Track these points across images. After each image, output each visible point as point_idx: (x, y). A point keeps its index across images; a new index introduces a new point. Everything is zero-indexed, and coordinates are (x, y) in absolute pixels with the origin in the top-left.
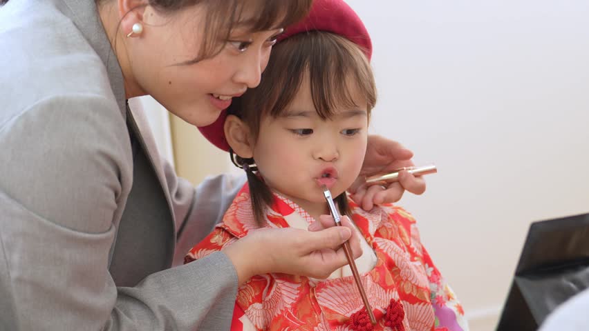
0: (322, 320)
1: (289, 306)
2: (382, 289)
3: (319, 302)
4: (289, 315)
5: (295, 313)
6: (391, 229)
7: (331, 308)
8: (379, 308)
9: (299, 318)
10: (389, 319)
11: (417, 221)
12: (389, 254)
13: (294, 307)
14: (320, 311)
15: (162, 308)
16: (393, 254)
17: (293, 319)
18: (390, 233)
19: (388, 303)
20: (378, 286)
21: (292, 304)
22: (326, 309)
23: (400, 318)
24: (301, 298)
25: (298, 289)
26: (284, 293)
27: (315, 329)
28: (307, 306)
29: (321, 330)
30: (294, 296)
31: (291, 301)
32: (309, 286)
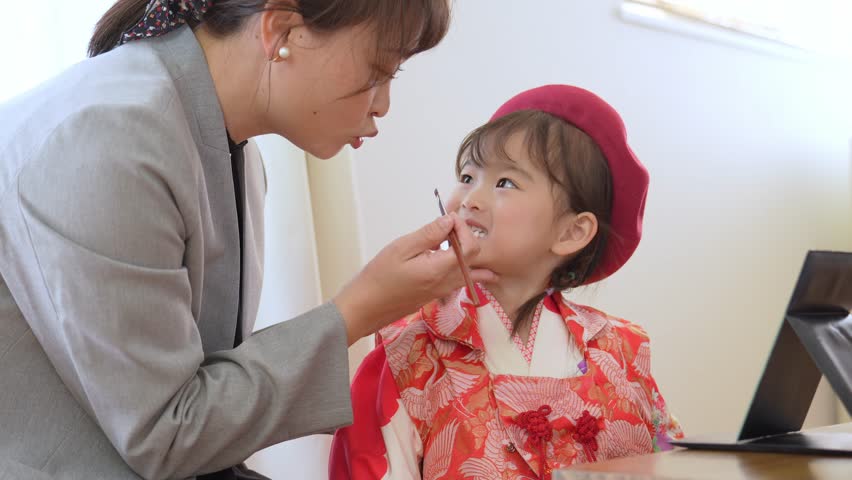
0: (496, 415)
1: (459, 396)
2: (580, 399)
3: (497, 397)
4: (459, 406)
5: (465, 404)
6: (611, 340)
7: (507, 403)
8: (569, 417)
9: (469, 409)
10: (578, 431)
11: (651, 340)
12: (601, 368)
13: (465, 397)
14: (496, 407)
15: (255, 364)
16: (607, 367)
17: (463, 410)
18: (610, 343)
20: (576, 395)
21: (463, 394)
22: (502, 403)
24: (475, 390)
25: (474, 380)
26: (456, 382)
27: (488, 424)
28: (483, 399)
29: (494, 426)
30: (466, 387)
31: (461, 391)
32: (489, 379)
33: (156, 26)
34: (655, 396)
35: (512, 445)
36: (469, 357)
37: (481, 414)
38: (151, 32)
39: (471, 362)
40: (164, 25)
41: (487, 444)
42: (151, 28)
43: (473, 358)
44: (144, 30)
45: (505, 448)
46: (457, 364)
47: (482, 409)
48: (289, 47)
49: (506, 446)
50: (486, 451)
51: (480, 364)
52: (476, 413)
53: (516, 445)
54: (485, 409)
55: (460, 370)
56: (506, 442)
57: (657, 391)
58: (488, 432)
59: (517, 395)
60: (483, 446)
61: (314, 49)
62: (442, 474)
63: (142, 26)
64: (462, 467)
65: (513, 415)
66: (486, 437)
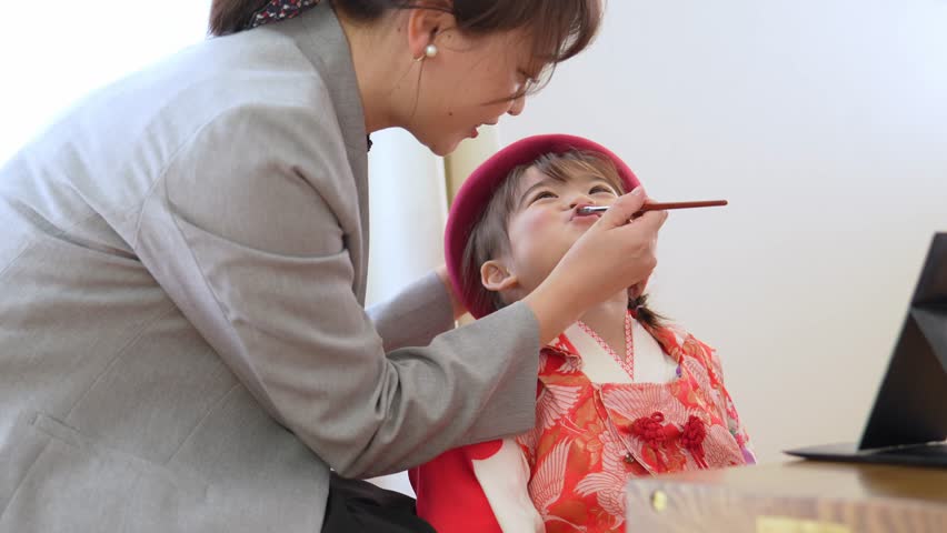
0: (609, 426)
1: (566, 412)
2: (681, 404)
3: (605, 405)
4: (567, 423)
5: (573, 420)
6: (695, 346)
7: (618, 412)
8: (675, 424)
9: (579, 425)
10: (687, 437)
12: (692, 373)
13: (573, 413)
14: (606, 416)
16: (696, 373)
17: (572, 426)
18: (693, 349)
19: (687, 420)
20: (677, 400)
21: (569, 410)
22: (614, 412)
23: (699, 437)
24: (582, 403)
25: (578, 392)
26: (559, 398)
27: (601, 436)
28: (590, 411)
29: (608, 438)
30: (572, 401)
31: (568, 406)
32: (593, 389)
33: (290, 5)
34: (729, 405)
35: (631, 455)
36: (565, 368)
37: (591, 427)
38: (285, 11)
39: (569, 373)
40: (299, 4)
41: (604, 457)
42: (286, 7)
43: (569, 368)
44: (278, 9)
45: (624, 459)
46: (554, 378)
47: (591, 423)
48: (436, 46)
49: (625, 458)
50: (604, 464)
51: (578, 373)
52: (586, 427)
53: (635, 455)
54: (594, 422)
55: (559, 384)
56: (624, 453)
57: (730, 401)
58: (603, 444)
59: (625, 403)
60: (600, 461)
61: (463, 51)
62: (555, 499)
63: (277, 5)
64: (578, 487)
65: (626, 424)
66: (602, 450)
